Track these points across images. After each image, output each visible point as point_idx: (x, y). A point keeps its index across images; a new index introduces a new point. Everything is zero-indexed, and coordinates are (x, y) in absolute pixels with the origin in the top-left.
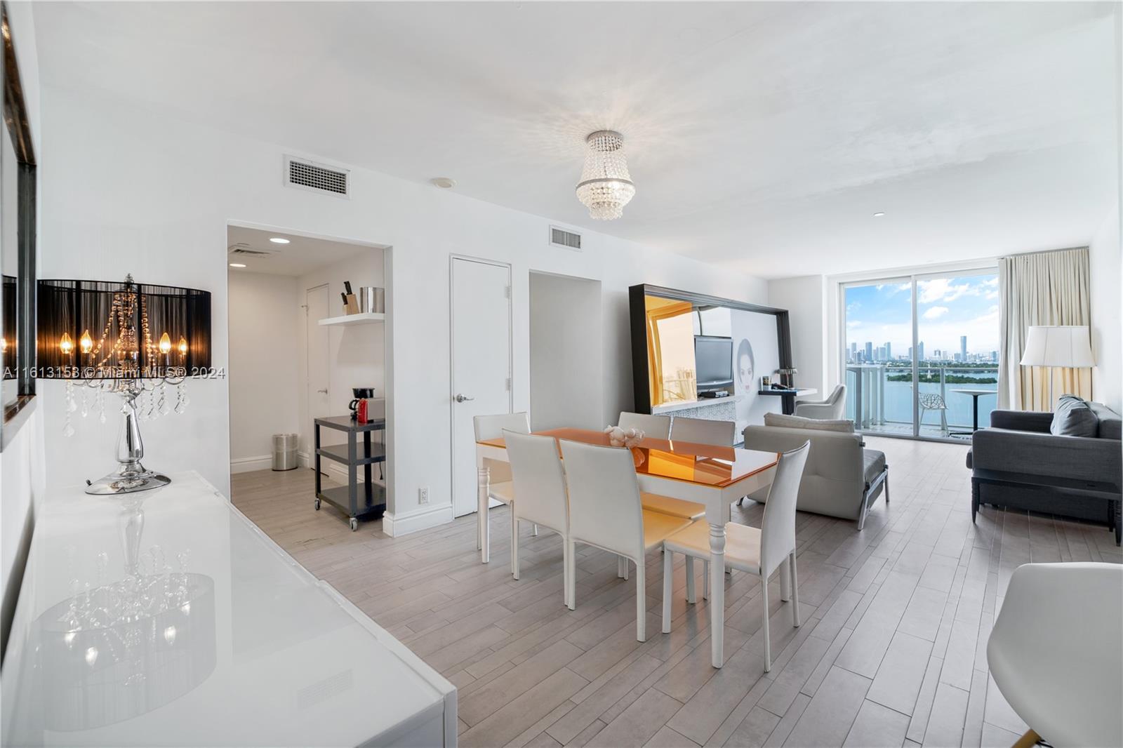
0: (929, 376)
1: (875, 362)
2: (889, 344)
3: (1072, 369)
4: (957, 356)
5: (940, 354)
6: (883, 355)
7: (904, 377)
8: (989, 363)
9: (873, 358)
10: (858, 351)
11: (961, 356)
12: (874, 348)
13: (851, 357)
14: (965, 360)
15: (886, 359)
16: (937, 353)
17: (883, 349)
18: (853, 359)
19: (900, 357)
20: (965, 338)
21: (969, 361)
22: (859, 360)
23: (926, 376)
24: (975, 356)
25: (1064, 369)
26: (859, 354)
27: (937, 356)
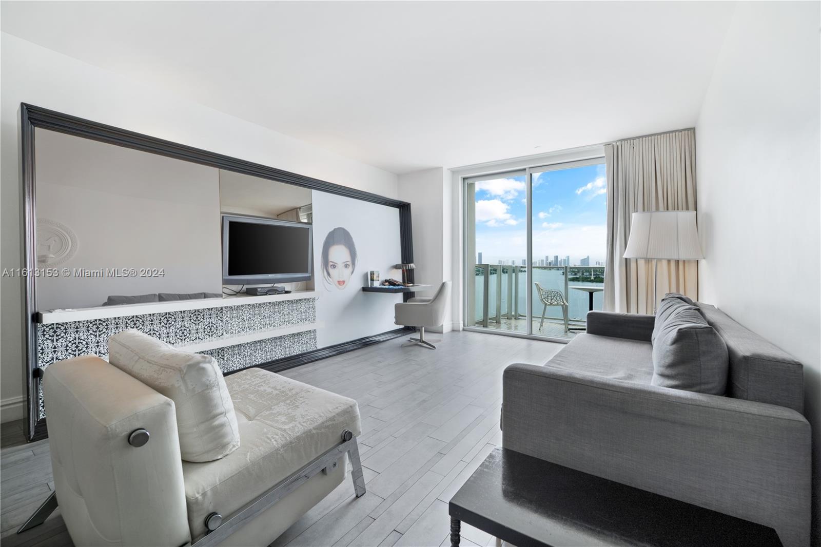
0: (592, 278)
2: (568, 257)
3: (677, 262)
6: (565, 264)
7: (577, 278)
10: (549, 261)
12: (559, 259)
17: (565, 260)
23: (591, 278)
25: (669, 261)
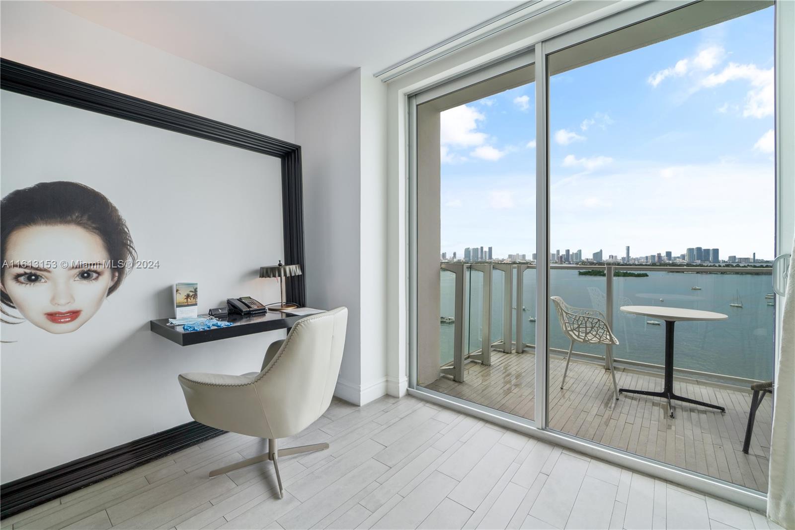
1: (571, 262)
2: (580, 251)
4: (623, 259)
5: (612, 258)
6: (577, 258)
7: (589, 272)
8: (644, 264)
9: (570, 260)
10: (561, 255)
11: (626, 260)
12: (571, 253)
13: (556, 259)
14: (628, 261)
15: (578, 261)
16: (611, 257)
17: (576, 254)
18: (557, 261)
19: (587, 259)
20: (629, 247)
21: (631, 262)
22: (561, 261)
24: (635, 259)
26: (561, 257)
27: (611, 259)
